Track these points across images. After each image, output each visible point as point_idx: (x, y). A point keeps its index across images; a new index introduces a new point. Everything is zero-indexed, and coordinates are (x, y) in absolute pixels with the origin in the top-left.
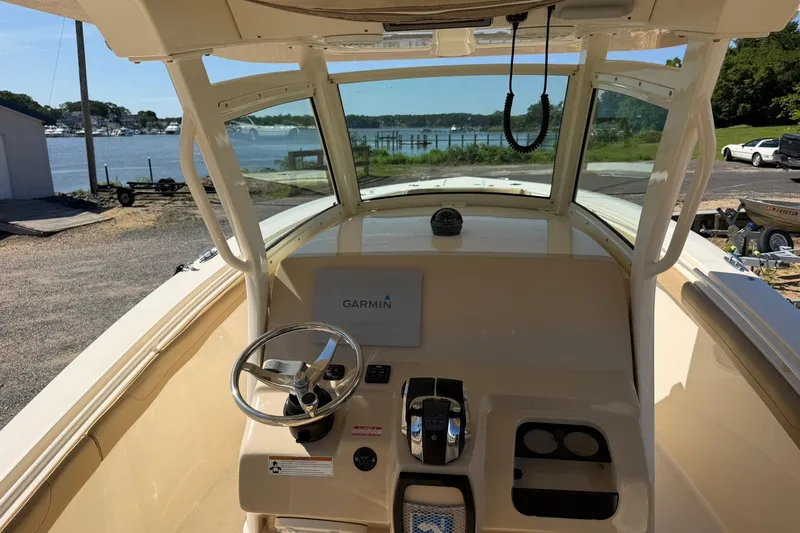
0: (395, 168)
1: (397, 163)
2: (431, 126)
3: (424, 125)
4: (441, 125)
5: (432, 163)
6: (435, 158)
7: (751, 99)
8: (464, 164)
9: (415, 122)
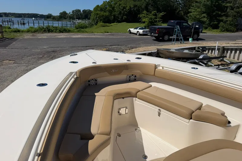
0: (15, 34)
1: (16, 32)
2: (24, 17)
3: (21, 17)
4: (28, 17)
5: (32, 32)
6: (33, 30)
7: (126, 15)
8: (46, 33)
9: (17, 15)
